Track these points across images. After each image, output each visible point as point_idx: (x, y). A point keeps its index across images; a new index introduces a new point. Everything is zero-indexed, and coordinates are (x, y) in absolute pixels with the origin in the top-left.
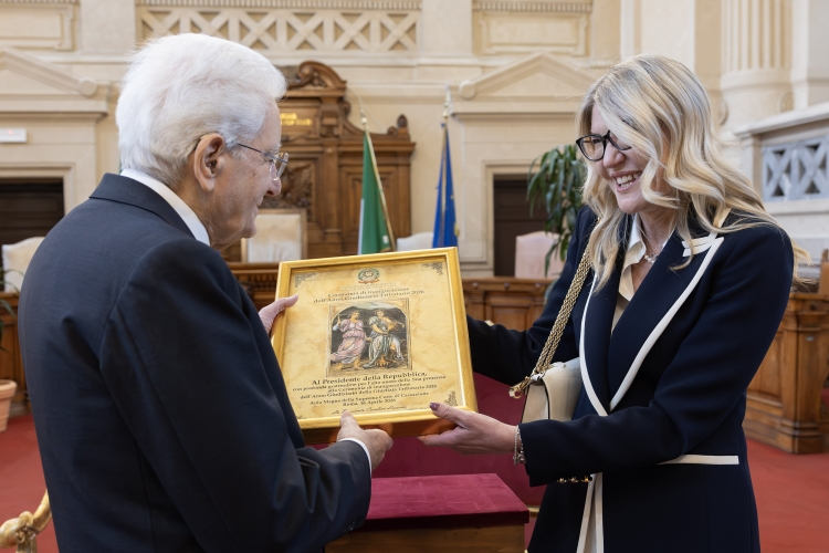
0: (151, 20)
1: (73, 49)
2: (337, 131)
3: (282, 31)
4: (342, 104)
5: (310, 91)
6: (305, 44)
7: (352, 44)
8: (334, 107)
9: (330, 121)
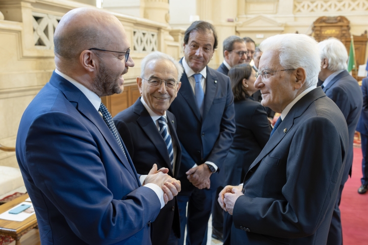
0: (297, 4)
1: (276, 13)
2: (346, 35)
3: (333, 6)
4: (348, 27)
5: (340, 24)
6: (339, 10)
7: (353, 9)
8: (345, 28)
9: (344, 32)
